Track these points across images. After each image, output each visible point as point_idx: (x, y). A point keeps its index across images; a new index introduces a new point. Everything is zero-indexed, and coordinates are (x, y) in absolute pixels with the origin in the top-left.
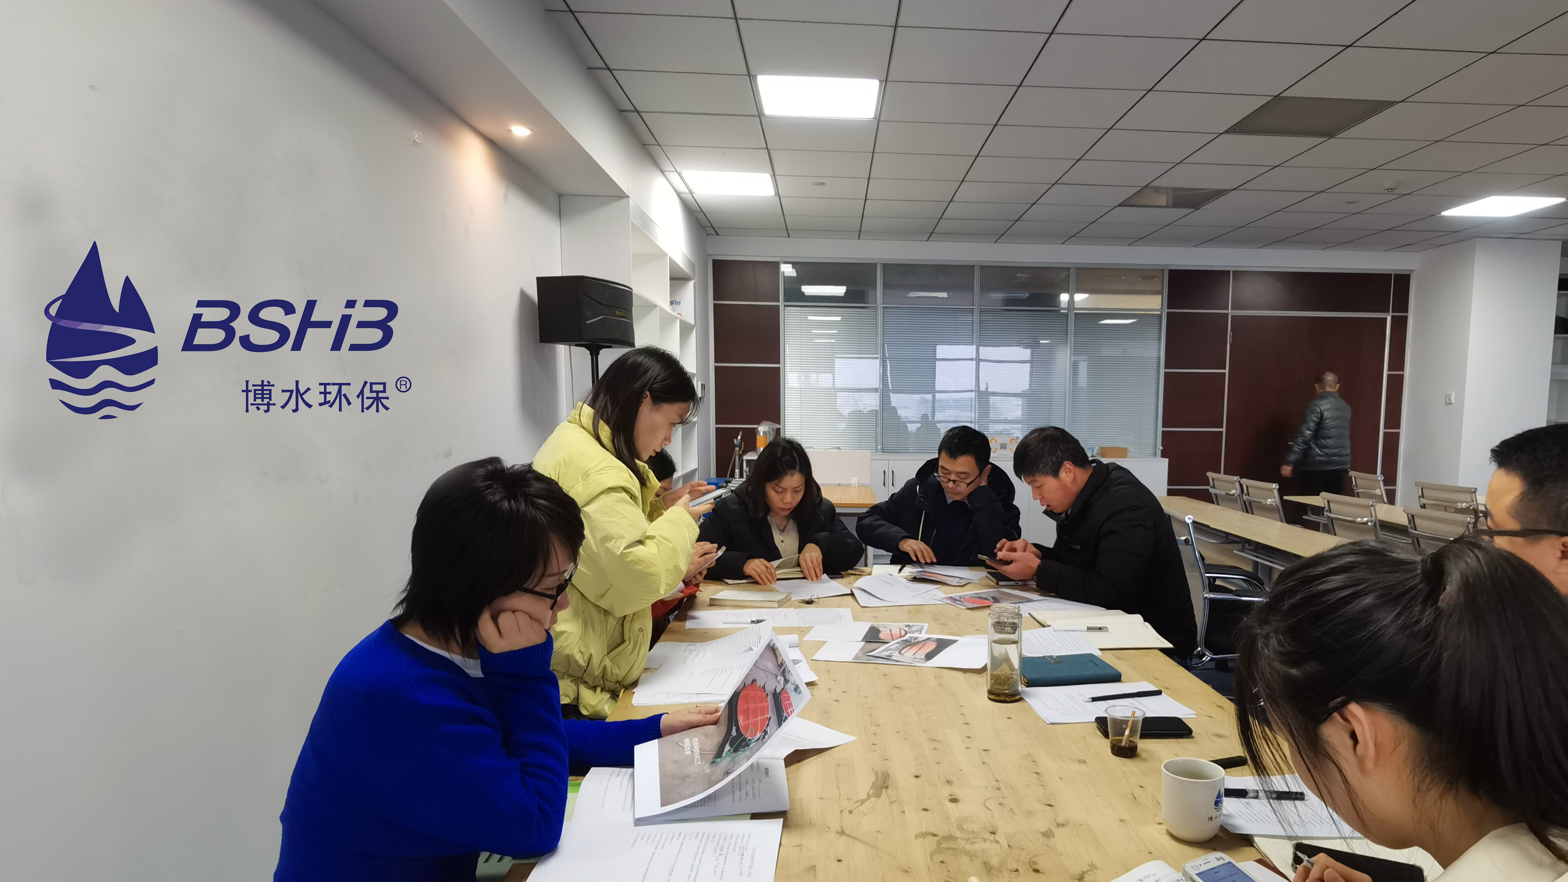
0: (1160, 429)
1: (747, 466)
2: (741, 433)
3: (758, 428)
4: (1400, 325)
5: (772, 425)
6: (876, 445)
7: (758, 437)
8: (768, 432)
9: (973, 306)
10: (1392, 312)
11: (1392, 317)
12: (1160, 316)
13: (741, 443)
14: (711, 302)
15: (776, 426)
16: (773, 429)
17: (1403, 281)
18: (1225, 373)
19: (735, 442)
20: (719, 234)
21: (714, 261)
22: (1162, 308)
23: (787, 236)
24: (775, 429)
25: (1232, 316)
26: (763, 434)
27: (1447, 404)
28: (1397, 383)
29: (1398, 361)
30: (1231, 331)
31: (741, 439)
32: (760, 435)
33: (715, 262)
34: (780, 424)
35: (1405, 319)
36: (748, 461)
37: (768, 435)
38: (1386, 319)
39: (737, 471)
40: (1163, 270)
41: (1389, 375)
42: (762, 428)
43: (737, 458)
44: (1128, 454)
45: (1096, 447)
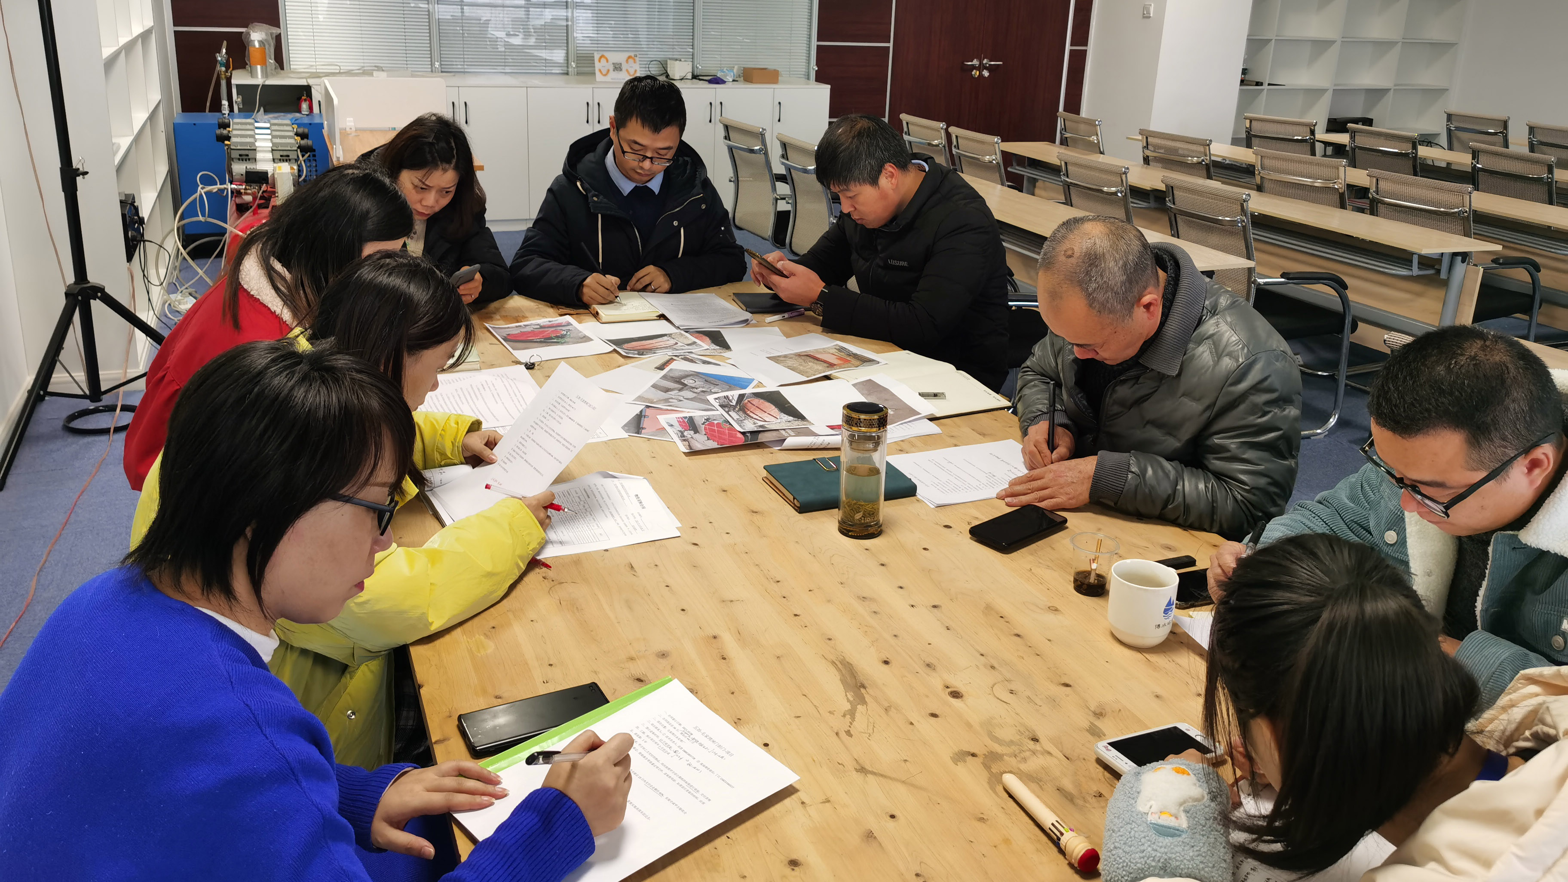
0: (815, 43)
1: (238, 94)
2: (225, 43)
3: (248, 34)
5: (269, 29)
6: (431, 61)
7: (251, 49)
8: (266, 40)
13: (228, 61)
15: (275, 31)
16: (271, 34)
19: (219, 59)
24: (274, 36)
26: (260, 45)
27: (1145, 17)
32: (254, 47)
36: (238, 86)
37: (267, 46)
39: (225, 103)
42: (257, 36)
43: (223, 83)
44: (780, 78)
45: (736, 67)
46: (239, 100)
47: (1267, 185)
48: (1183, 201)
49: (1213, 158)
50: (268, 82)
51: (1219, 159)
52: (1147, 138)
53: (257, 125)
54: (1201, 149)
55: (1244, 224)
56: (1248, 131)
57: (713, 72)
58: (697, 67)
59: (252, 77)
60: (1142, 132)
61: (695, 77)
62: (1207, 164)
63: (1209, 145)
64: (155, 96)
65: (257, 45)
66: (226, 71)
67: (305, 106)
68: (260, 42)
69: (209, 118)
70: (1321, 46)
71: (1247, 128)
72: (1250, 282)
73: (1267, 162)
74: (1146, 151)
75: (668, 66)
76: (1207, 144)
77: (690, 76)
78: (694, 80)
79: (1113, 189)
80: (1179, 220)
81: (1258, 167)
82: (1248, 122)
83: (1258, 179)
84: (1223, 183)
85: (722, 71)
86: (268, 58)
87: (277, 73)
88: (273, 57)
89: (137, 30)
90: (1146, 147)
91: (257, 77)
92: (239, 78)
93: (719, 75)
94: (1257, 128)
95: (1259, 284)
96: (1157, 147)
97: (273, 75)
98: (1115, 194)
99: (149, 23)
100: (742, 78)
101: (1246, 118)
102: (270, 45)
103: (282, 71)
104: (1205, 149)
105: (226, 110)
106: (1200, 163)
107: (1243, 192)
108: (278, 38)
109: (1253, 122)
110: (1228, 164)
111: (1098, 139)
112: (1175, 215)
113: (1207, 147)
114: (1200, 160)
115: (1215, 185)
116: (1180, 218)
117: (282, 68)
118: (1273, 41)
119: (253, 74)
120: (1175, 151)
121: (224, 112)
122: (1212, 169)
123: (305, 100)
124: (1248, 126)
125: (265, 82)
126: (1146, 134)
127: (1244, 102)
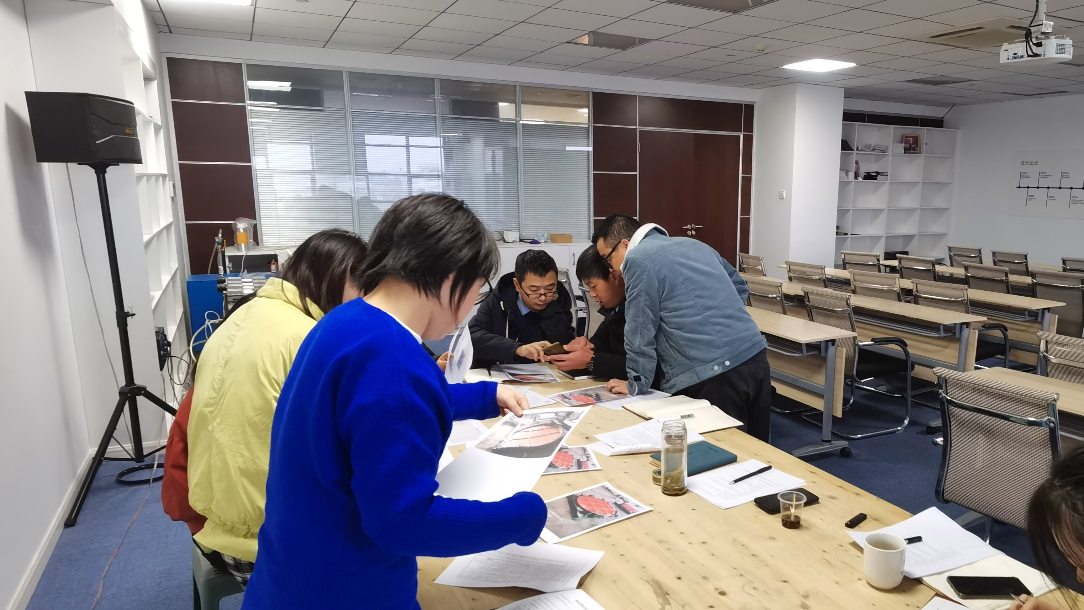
0: (592, 218)
1: (230, 261)
2: (221, 231)
3: (236, 225)
4: (749, 141)
5: (250, 221)
7: (238, 233)
8: (247, 228)
9: (435, 113)
10: (744, 132)
11: (744, 135)
12: (588, 129)
13: (223, 241)
14: (169, 100)
15: (253, 222)
16: (251, 224)
17: (750, 108)
18: (636, 175)
19: (217, 240)
20: (172, 32)
21: (167, 58)
22: (589, 122)
23: (250, 39)
24: (253, 225)
25: (639, 131)
26: (244, 231)
27: (780, 199)
28: (747, 182)
29: (748, 168)
30: (639, 142)
31: (222, 237)
32: (240, 232)
33: (169, 59)
34: (256, 219)
35: (751, 137)
36: (229, 257)
37: (248, 231)
38: (740, 136)
39: (221, 268)
40: (588, 92)
41: (743, 177)
42: (242, 225)
43: (220, 255)
44: (573, 239)
45: (546, 234)
46: (230, 265)
47: (858, 290)
48: (814, 301)
49: (827, 276)
50: (249, 254)
51: (829, 277)
52: (789, 266)
53: (243, 280)
54: (820, 271)
55: (849, 312)
56: (844, 260)
57: (532, 237)
58: (522, 235)
59: (238, 250)
60: (787, 263)
61: (521, 240)
62: (824, 280)
63: (824, 269)
64: (175, 265)
65: (242, 231)
66: (222, 247)
67: (273, 267)
68: (244, 229)
69: (210, 277)
70: (877, 212)
71: (843, 259)
72: (855, 345)
73: (857, 277)
74: (789, 273)
75: (504, 234)
76: (823, 269)
77: (518, 240)
78: (521, 243)
79: (775, 296)
80: (813, 312)
81: (852, 280)
82: (843, 255)
83: (852, 286)
84: (834, 290)
85: (538, 236)
86: (249, 238)
87: (255, 248)
88: (252, 238)
89: (163, 224)
90: (790, 271)
91: (241, 250)
92: (230, 252)
93: (536, 239)
94: (849, 259)
95: (860, 346)
96: (795, 271)
97: (252, 249)
98: (776, 298)
99: (170, 220)
100: (550, 240)
101: (842, 253)
102: (250, 231)
103: (258, 246)
104: (822, 272)
105: (222, 272)
106: (820, 279)
107: (847, 295)
108: (255, 227)
109: (846, 255)
110: (835, 279)
111: (762, 268)
112: (810, 308)
113: (823, 270)
114: (820, 277)
115: (829, 290)
116: (813, 310)
117: (258, 245)
118: (851, 211)
119: (239, 249)
120: (805, 273)
121: (220, 273)
122: (827, 282)
123: (274, 264)
124: (843, 257)
125: (247, 253)
126: (789, 264)
127: (839, 245)
